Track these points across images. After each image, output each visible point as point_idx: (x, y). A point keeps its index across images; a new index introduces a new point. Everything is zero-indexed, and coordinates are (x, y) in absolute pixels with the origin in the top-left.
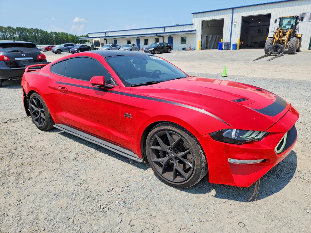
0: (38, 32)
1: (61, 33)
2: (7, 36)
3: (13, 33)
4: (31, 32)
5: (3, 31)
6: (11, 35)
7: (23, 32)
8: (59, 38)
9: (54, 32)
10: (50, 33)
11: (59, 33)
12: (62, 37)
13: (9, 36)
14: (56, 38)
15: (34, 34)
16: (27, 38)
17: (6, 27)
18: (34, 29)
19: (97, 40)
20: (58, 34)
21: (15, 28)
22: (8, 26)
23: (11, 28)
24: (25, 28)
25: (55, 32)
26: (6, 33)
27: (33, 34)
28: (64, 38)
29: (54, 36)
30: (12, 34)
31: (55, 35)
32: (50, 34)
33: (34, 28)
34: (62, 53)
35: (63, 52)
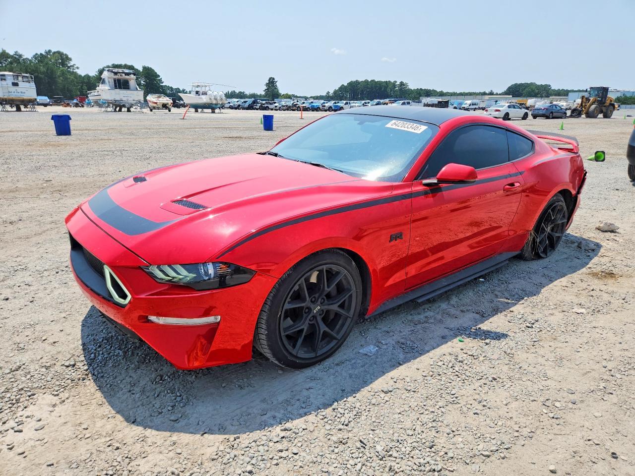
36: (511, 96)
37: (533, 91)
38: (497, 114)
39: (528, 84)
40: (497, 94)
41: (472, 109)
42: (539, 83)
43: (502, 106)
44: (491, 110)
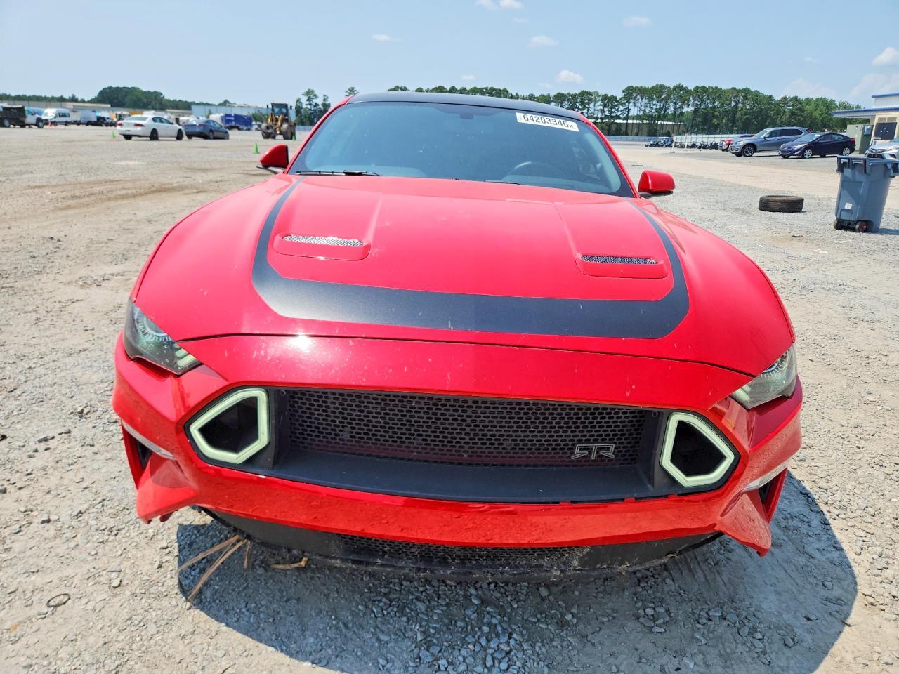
0: (746, 98)
1: (814, 98)
2: (666, 109)
3: (683, 103)
4: (726, 100)
5: (662, 97)
6: (678, 106)
7: (708, 99)
8: (802, 116)
9: (793, 98)
10: (781, 100)
11: (808, 101)
12: (812, 113)
13: (671, 110)
14: (790, 117)
15: (733, 104)
16: (711, 115)
17: (672, 87)
18: (739, 91)
19: (890, 119)
20: (800, 103)
21: (691, 88)
22: (678, 84)
23: (681, 90)
24: (716, 87)
25: (796, 98)
26: (666, 102)
27: (730, 103)
28: (817, 114)
29: (789, 109)
30: (680, 104)
31: (792, 106)
32: (778, 103)
33: (740, 87)
34: (755, 154)
35: (759, 151)
36: (109, 106)
37: (139, 99)
38: (139, 131)
39: (128, 88)
40: (83, 101)
41: (61, 123)
42: (144, 89)
43: (144, 119)
44: (128, 125)
